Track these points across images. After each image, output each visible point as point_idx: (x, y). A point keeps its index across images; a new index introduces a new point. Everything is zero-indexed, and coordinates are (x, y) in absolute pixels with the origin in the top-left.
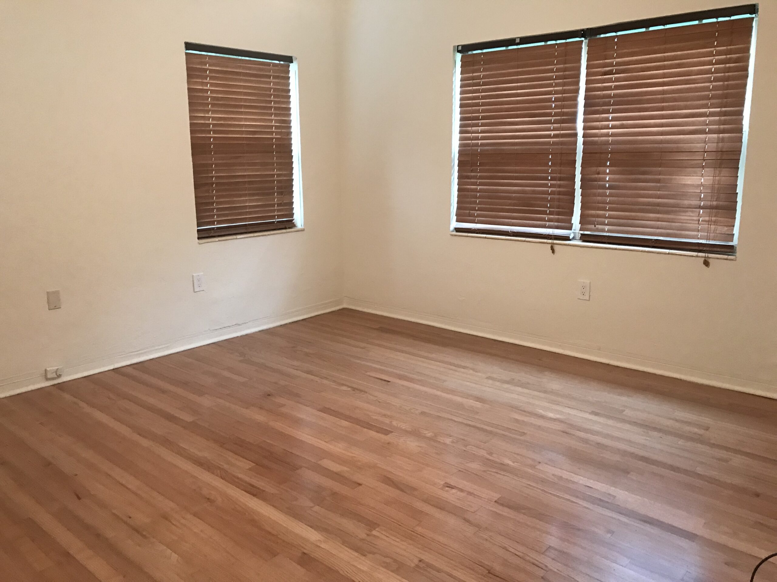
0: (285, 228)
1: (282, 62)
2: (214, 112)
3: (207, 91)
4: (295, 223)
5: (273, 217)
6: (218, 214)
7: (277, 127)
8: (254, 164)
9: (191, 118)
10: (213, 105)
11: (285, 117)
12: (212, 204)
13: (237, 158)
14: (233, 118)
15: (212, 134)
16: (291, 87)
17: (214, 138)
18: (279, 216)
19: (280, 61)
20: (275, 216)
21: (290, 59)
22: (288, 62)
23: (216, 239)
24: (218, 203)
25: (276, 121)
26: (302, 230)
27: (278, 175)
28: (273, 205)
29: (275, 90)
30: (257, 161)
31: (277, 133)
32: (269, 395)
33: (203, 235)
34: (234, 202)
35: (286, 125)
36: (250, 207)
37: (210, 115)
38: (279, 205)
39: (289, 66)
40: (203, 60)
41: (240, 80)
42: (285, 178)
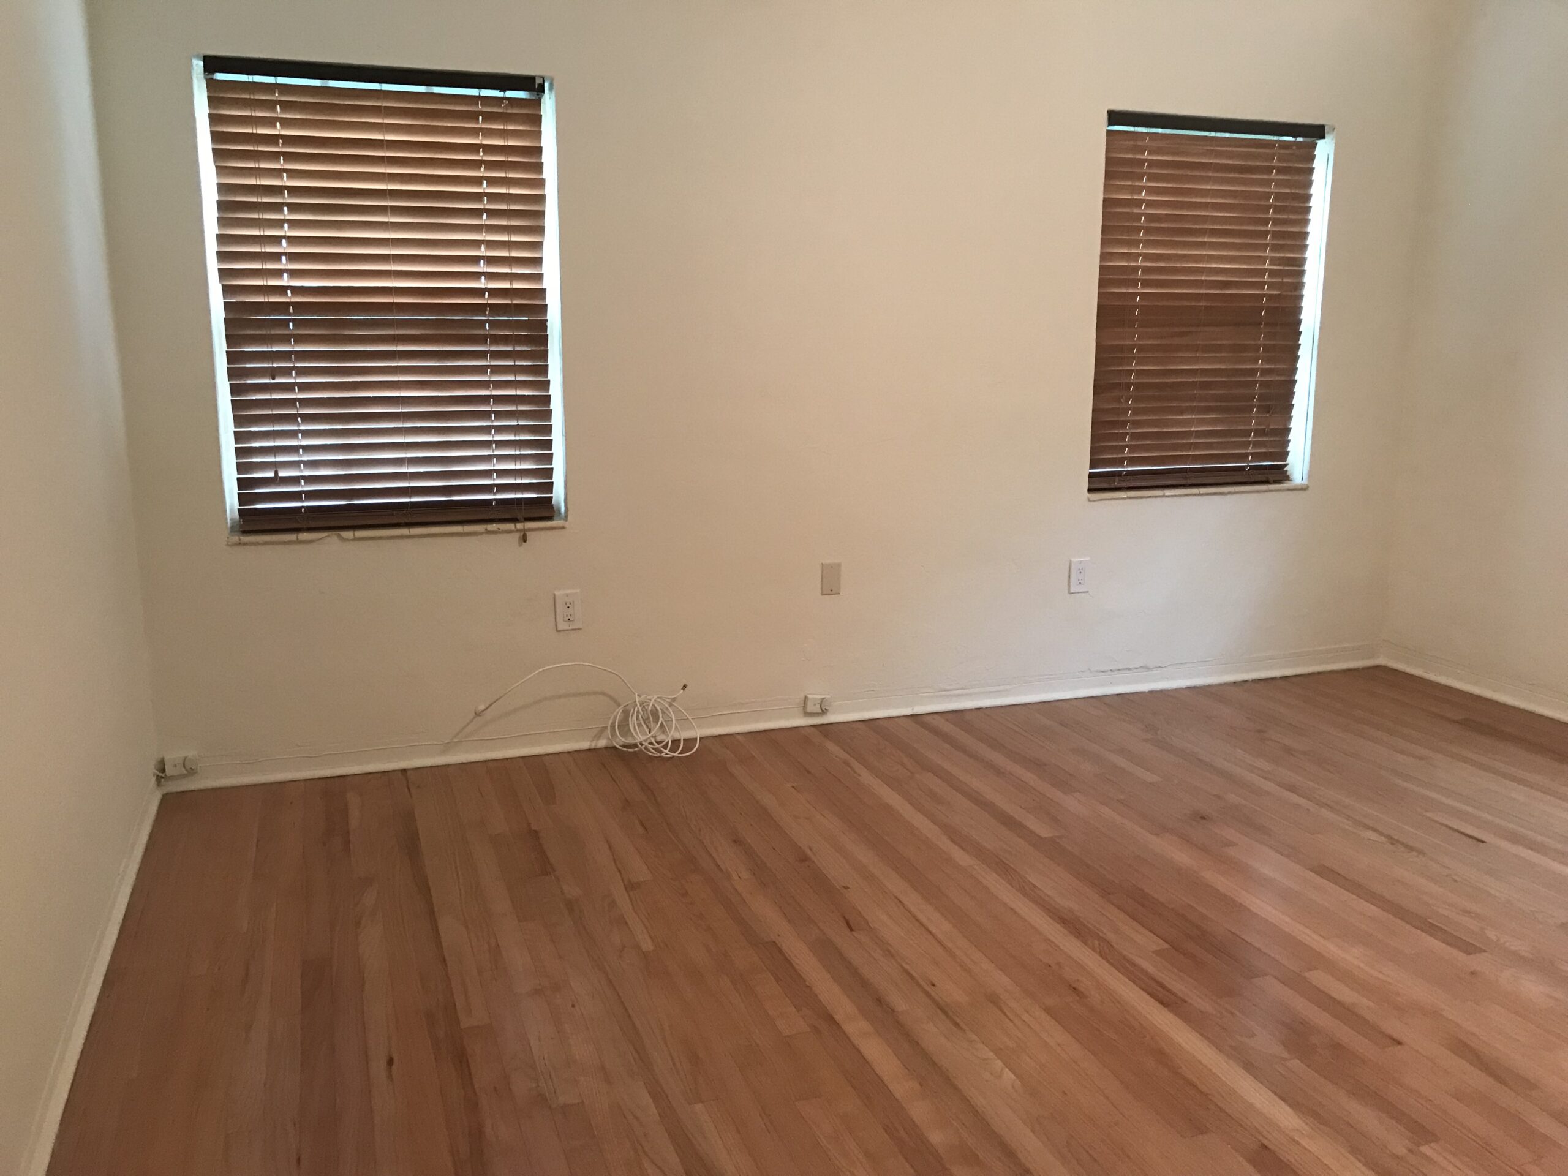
0: (1267, 482)
1: (1300, 139)
2: (1148, 244)
3: (1138, 204)
4: (1288, 474)
5: (1243, 457)
6: (1131, 445)
7: (1272, 273)
8: (1219, 348)
9: (1104, 256)
10: (1148, 231)
11: (1292, 251)
12: (1124, 424)
13: (1182, 334)
14: (1184, 256)
15: (1140, 289)
16: (1314, 190)
17: (1142, 294)
18: (1257, 456)
19: (1295, 136)
20: (1247, 455)
21: (1318, 132)
22: (1313, 137)
23: (1123, 494)
24: (1135, 423)
25: (1273, 261)
26: (1303, 489)
27: (1265, 372)
28: (1247, 433)
29: (1278, 196)
30: (1224, 342)
31: (1271, 286)
32: (1204, 818)
33: (1099, 484)
34: (1166, 423)
35: (1295, 269)
36: (1199, 434)
37: (1141, 250)
38: (1258, 433)
39: (1314, 146)
40: (1140, 143)
41: (1207, 180)
42: (1277, 378)
